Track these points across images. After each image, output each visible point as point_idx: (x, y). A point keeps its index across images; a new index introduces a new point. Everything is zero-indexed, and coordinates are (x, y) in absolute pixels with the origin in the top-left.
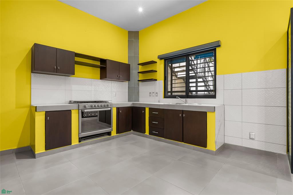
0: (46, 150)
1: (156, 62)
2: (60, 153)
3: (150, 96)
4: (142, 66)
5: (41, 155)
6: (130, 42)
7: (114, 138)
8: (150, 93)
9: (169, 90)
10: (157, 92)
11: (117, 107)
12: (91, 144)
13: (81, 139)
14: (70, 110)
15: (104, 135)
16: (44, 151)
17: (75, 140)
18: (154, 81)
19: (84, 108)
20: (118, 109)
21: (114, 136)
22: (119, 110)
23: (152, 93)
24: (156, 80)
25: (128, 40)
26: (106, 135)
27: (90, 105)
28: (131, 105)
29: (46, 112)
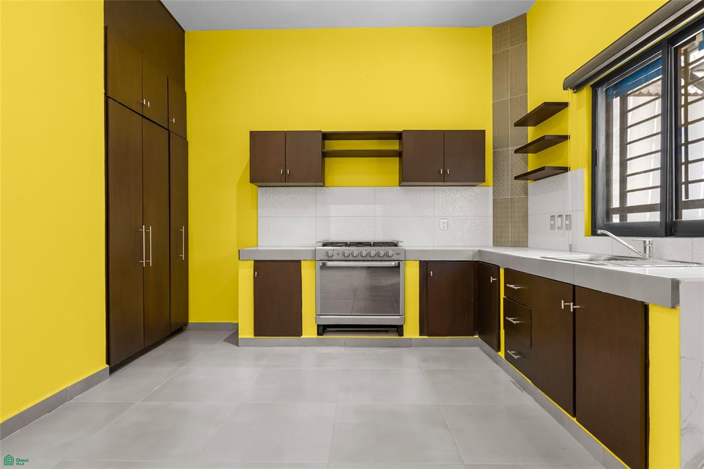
0: (255, 335)
1: (565, 105)
2: (279, 347)
3: (552, 227)
4: (535, 126)
5: (247, 342)
6: (498, 59)
7: (409, 344)
8: (551, 216)
9: (616, 203)
10: (568, 214)
11: (420, 261)
12: (345, 345)
13: (323, 329)
14: (299, 262)
15: (387, 331)
16: (252, 336)
17: (309, 329)
18: (561, 175)
19: (327, 258)
20: (425, 266)
21: (411, 339)
22: (427, 269)
23: (556, 217)
24: (565, 169)
25: (493, 55)
26: (393, 331)
27: (341, 253)
28: (474, 255)
29: (256, 262)
